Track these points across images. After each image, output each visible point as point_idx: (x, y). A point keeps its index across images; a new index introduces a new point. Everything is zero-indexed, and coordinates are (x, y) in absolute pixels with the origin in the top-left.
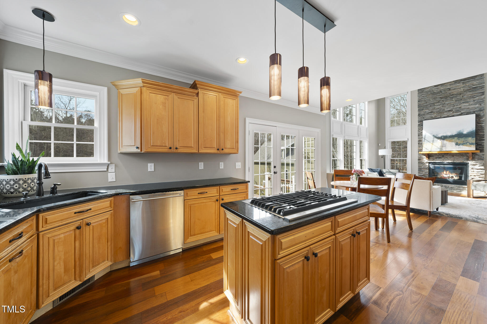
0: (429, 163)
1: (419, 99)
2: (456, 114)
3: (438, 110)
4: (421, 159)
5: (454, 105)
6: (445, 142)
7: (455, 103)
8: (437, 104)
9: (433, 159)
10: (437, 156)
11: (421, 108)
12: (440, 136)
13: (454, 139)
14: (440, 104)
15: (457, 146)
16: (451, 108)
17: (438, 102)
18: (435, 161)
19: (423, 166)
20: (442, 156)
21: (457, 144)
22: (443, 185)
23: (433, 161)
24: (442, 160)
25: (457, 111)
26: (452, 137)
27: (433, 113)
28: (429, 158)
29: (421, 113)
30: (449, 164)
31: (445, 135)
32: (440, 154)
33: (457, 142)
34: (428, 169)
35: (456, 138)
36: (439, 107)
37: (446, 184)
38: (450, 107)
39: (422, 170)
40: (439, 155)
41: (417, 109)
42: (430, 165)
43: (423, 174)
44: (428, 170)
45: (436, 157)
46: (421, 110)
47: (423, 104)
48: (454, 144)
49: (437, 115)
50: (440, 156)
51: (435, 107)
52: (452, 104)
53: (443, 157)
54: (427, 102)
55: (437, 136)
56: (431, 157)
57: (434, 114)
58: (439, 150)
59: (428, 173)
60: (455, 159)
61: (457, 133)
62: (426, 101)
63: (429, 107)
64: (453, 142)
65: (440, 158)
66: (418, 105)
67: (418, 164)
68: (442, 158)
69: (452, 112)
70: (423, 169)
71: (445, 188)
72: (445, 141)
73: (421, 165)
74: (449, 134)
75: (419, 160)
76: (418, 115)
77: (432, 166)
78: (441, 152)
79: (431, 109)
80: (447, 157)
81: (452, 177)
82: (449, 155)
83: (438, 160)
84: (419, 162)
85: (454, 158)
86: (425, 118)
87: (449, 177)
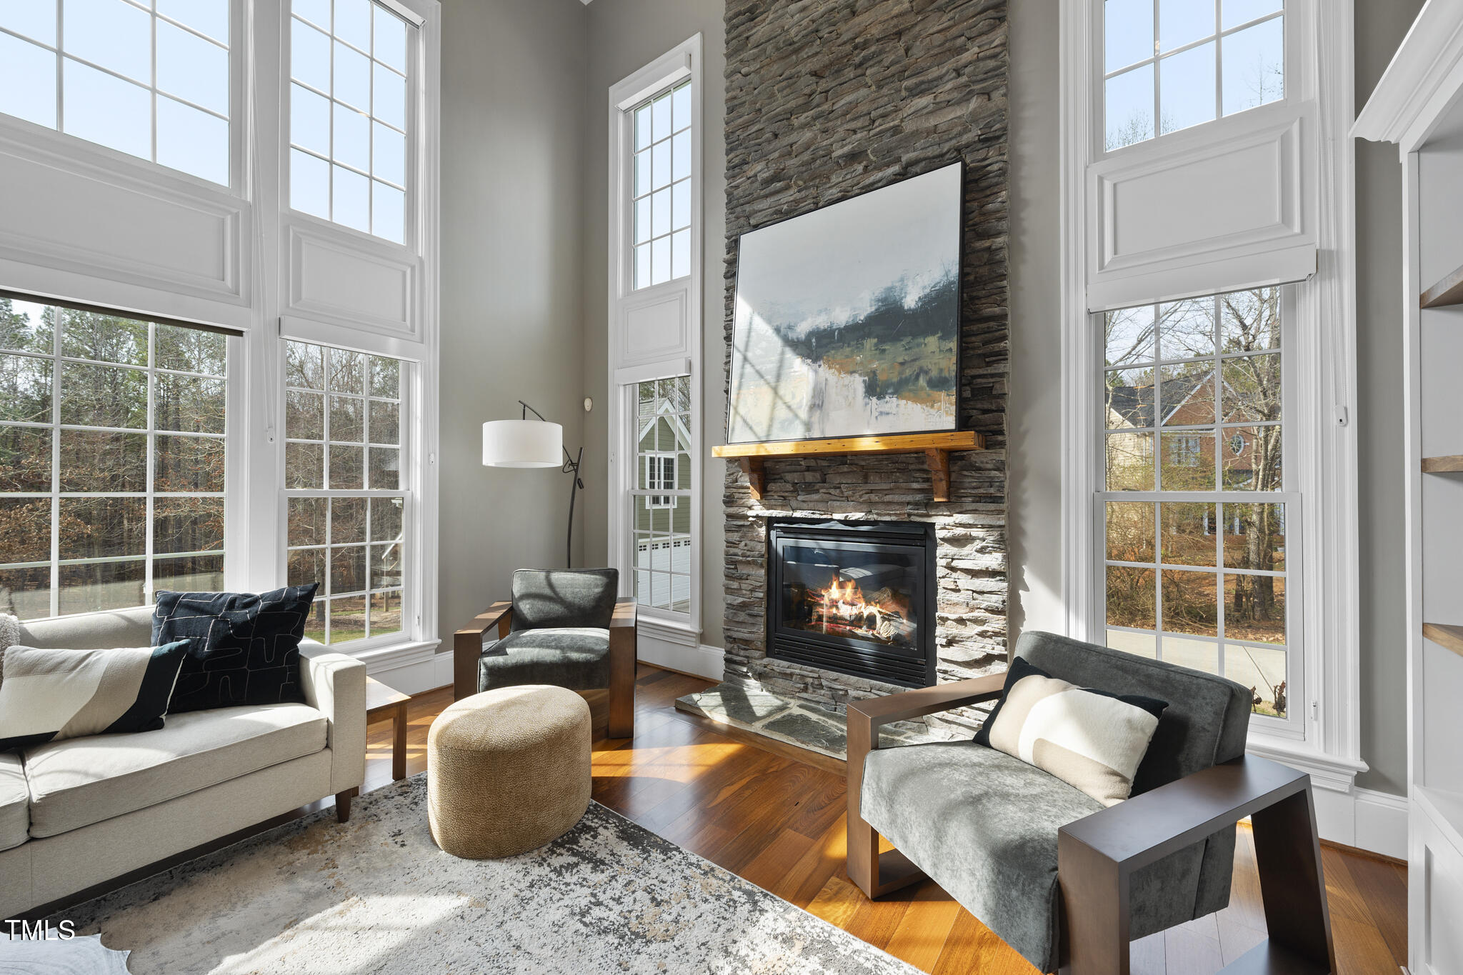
0: (770, 522)
1: (731, 94)
2: (880, 175)
3: (806, 156)
4: (737, 496)
5: (873, 114)
6: (825, 372)
7: (875, 106)
8: (803, 118)
9: (785, 498)
10: (795, 477)
11: (738, 152)
12: (802, 329)
13: (859, 348)
14: (815, 118)
15: (874, 399)
16: (859, 136)
17: (805, 107)
18: (789, 513)
19: (743, 543)
20: (818, 475)
21: (875, 389)
22: (824, 683)
23: (783, 507)
24: (820, 506)
25: (888, 157)
26: (853, 334)
27: (784, 180)
28: (764, 492)
29: (737, 187)
30: (850, 531)
31: (822, 322)
32: (812, 463)
33: (874, 373)
34: (761, 566)
35: (870, 343)
36: (808, 135)
37: (834, 675)
38: (855, 132)
39: (743, 570)
40: (808, 469)
41: (721, 162)
42: (773, 533)
43: (743, 596)
44: (763, 572)
45: (794, 484)
46: (737, 170)
47: (745, 126)
48: (858, 383)
49: (798, 196)
50: (809, 477)
51: (793, 137)
52: (863, 108)
53: (824, 482)
54: (760, 110)
55: (791, 335)
56: (774, 480)
57: (787, 188)
58: (799, 432)
59: (761, 595)
60: (874, 497)
61: (873, 309)
62: (758, 106)
63: (769, 141)
64: (857, 375)
65: (809, 488)
66: (727, 137)
67: (728, 530)
68: (817, 491)
69: (860, 168)
70: (741, 562)
71: (833, 698)
72: (821, 369)
73: (735, 537)
74: (841, 317)
75: (729, 501)
76: (727, 204)
77: (782, 544)
78: (811, 448)
79: (776, 154)
80: (837, 480)
81: (871, 621)
82: (845, 469)
83: (805, 505)
84: (729, 516)
85: (871, 491)
86: (753, 222)
87: (858, 621)
